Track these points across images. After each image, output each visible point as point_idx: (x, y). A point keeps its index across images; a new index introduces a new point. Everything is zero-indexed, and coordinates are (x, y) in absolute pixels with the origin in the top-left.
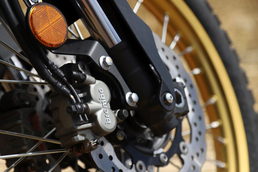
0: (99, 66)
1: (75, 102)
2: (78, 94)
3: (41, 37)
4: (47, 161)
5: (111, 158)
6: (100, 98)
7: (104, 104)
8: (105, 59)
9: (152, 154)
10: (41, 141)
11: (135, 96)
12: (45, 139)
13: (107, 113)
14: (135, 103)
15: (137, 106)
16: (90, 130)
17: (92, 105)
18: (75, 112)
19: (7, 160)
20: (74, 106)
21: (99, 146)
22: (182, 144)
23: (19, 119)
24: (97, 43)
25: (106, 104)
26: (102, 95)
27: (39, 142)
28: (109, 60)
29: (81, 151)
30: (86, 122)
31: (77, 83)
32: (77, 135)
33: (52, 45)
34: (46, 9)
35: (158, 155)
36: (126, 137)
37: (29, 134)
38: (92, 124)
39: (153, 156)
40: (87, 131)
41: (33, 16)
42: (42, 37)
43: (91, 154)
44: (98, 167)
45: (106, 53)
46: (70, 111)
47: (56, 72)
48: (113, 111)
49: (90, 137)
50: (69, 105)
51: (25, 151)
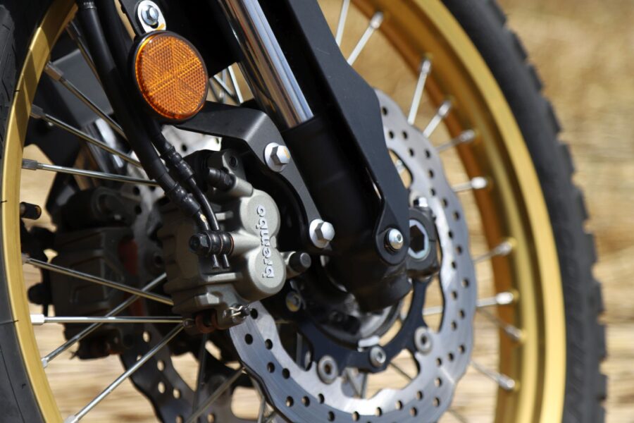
0: (263, 161)
1: (207, 228)
2: (215, 213)
3: (153, 99)
4: (146, 337)
5: (269, 344)
6: (258, 226)
7: (265, 237)
8: (275, 149)
9: (356, 346)
10: (137, 295)
11: (327, 229)
12: (144, 292)
13: (269, 255)
14: (328, 243)
15: (330, 248)
16: (231, 286)
17: (240, 238)
18: (206, 249)
19: (67, 325)
20: (205, 236)
21: (249, 318)
22: (420, 332)
23: (99, 248)
24: (264, 116)
25: (268, 238)
26: (262, 219)
27: (132, 297)
28: (283, 153)
29: (210, 324)
30: (224, 269)
31: (216, 190)
32: (204, 294)
33: (174, 115)
34: (171, 44)
35: (368, 349)
36: (305, 307)
37: (114, 280)
38: (236, 276)
39: (357, 350)
40: (226, 286)
41: (143, 56)
42: (156, 99)
43: (231, 332)
44: (242, 359)
45: (280, 137)
46: (195, 245)
47: (176, 166)
48: (282, 254)
49: (230, 299)
50: (195, 234)
51: (102, 313)
